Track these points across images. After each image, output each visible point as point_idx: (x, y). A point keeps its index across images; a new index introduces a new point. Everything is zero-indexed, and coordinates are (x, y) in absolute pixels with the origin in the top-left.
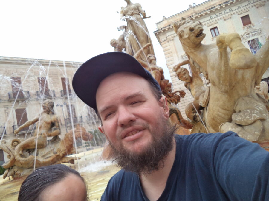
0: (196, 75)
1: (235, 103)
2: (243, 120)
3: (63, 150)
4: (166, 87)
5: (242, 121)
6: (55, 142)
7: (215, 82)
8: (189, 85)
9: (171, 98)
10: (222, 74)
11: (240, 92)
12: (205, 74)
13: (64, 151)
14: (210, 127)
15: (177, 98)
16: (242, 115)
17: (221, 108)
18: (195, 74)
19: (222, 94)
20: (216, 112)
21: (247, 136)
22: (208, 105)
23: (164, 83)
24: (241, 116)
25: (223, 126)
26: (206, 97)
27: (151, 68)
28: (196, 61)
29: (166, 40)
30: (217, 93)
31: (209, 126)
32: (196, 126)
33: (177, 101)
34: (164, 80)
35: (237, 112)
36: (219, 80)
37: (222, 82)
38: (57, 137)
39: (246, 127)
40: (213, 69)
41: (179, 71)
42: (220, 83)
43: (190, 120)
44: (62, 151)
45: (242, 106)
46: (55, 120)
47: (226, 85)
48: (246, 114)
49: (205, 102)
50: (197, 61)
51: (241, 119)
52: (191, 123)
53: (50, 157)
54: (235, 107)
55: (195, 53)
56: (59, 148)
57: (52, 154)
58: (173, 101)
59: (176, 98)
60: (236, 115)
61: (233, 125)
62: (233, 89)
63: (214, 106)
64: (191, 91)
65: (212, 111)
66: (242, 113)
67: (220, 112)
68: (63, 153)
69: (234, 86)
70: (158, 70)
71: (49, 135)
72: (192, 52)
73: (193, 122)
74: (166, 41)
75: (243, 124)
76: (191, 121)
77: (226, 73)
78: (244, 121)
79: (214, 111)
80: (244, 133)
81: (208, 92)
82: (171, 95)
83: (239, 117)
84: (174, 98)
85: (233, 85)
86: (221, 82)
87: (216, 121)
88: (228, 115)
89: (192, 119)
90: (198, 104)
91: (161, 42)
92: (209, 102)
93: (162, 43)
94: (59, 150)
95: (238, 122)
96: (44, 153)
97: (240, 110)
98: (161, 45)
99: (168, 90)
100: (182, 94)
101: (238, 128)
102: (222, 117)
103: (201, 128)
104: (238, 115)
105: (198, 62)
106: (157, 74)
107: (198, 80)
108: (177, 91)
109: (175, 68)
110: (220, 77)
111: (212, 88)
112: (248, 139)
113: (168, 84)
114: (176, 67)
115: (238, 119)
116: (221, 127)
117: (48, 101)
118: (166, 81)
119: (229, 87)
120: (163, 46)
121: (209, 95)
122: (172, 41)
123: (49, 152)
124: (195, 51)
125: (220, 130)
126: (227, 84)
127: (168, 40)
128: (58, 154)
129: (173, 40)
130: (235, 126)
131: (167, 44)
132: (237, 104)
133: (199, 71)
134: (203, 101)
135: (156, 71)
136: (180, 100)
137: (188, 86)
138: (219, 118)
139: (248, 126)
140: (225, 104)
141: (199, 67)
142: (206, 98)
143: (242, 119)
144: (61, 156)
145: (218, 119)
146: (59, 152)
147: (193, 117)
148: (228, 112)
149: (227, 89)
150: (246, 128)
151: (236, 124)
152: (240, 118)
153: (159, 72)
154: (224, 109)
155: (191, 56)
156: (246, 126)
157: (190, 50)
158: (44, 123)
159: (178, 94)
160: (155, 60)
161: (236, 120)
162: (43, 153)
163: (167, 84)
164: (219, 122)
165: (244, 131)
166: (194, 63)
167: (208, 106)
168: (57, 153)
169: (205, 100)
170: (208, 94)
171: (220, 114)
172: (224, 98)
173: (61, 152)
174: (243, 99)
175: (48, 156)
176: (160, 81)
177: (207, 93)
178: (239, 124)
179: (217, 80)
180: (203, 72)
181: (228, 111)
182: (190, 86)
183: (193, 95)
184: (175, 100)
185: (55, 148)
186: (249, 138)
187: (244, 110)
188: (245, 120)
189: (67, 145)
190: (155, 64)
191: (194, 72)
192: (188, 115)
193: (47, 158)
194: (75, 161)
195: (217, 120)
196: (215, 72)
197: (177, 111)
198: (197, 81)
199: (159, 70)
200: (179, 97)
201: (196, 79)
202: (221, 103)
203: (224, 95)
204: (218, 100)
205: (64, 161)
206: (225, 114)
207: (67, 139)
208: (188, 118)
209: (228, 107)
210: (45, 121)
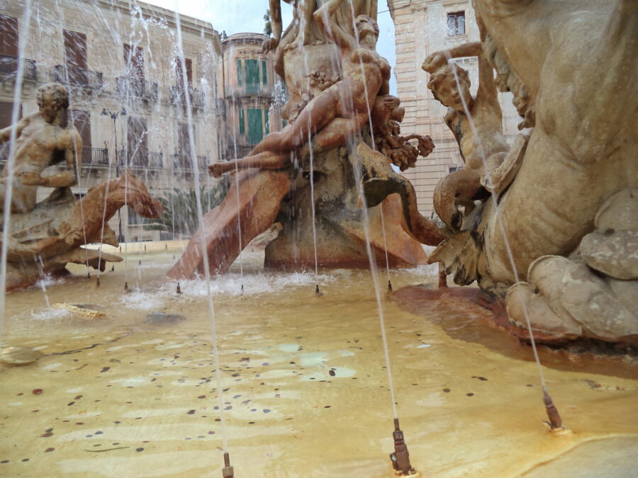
0: (488, 96)
1: (601, 201)
2: (618, 260)
3: (77, 230)
4: (387, 117)
5: (614, 262)
6: (57, 205)
7: (559, 122)
8: (460, 122)
9: (395, 151)
10: (600, 99)
11: (629, 172)
12: (521, 94)
13: (78, 233)
14: (496, 257)
15: (410, 154)
16: (617, 246)
17: (549, 208)
18: (485, 90)
19: (568, 165)
20: (529, 217)
21: (618, 313)
22: (509, 190)
23: (385, 105)
24: (612, 248)
25: (543, 263)
26: (507, 165)
27: (359, 54)
28: (503, 48)
29: (409, 5)
30: (550, 159)
31: (493, 253)
32: (451, 241)
33: (406, 162)
34: (387, 98)
35: (599, 231)
36: (580, 118)
37: (590, 126)
38: (67, 191)
39: (620, 283)
40: (566, 76)
41: (441, 71)
42: (577, 128)
43: (440, 220)
44: (74, 231)
45: (624, 215)
46: (67, 143)
47: (597, 139)
48: (629, 244)
49: (503, 178)
50: (506, 49)
51: (611, 257)
52: (440, 229)
53: (38, 240)
54: (598, 214)
55: (510, 20)
56: (67, 221)
57: (44, 235)
58: (396, 160)
59: (407, 152)
60: (595, 241)
61: (580, 268)
62: (611, 158)
63: (528, 197)
64: (462, 140)
65: (517, 210)
66: (618, 239)
67: (542, 220)
68: (74, 236)
69: (618, 149)
70: (377, 64)
71: (43, 181)
72: (499, 18)
73: (448, 230)
74: (406, 9)
75: (615, 273)
76: (441, 225)
77: (616, 96)
78: (620, 264)
79: (522, 212)
80: (608, 302)
81: (520, 149)
82: (395, 143)
83: (606, 248)
84: (401, 153)
85: (617, 144)
86: (586, 123)
87: (522, 244)
88: (564, 233)
89: (449, 220)
90: (478, 180)
91: (395, 7)
92: (516, 182)
93: (396, 12)
94: (66, 226)
95: (598, 265)
96: (23, 228)
97: (613, 227)
98: (393, 16)
99: (390, 127)
100: (424, 146)
101: (593, 282)
102: (546, 237)
103: (464, 252)
104: (601, 241)
105: (508, 53)
106: (371, 74)
107: (489, 112)
108: (413, 137)
109: (432, 59)
110: (586, 105)
111: (538, 140)
112: (619, 322)
113: (396, 110)
114: (436, 58)
115: (601, 255)
116: (536, 264)
117: (55, 86)
118: (391, 100)
119: (604, 146)
120: (396, 18)
121: (519, 161)
122: (422, 12)
123: (37, 227)
124: (512, 15)
125: (530, 273)
126: (604, 137)
127: (412, 7)
128: (61, 237)
129: (425, 9)
130: (583, 273)
131: (409, 17)
132: (607, 209)
133: (502, 82)
134: (495, 174)
135: (371, 65)
136: (415, 160)
137: (456, 122)
138: (533, 235)
139: (625, 283)
140: (568, 197)
141: (506, 71)
142: (509, 169)
143: (616, 257)
144: (68, 244)
145: (530, 240)
146: (63, 231)
147: (453, 215)
148: (567, 224)
149: (595, 152)
150: (619, 286)
151: (587, 266)
152: (609, 254)
153: (378, 70)
154: (558, 214)
155: (493, 30)
156: (618, 280)
157: (497, 8)
158: (35, 145)
159: (414, 143)
160: (377, 35)
161: (593, 255)
162: (21, 226)
163: (392, 109)
164: (530, 248)
165: (610, 296)
166: (493, 56)
167: (507, 194)
168: (57, 234)
169: (504, 175)
170: (516, 157)
171: (542, 225)
172: (573, 178)
173: (72, 233)
174: (632, 196)
175: (32, 237)
176: (376, 99)
177: (515, 153)
178: (600, 269)
179: (571, 114)
180: (516, 87)
181: (569, 220)
182: (462, 124)
183: (463, 152)
184: (403, 158)
185: (57, 219)
186: (622, 320)
187: (625, 231)
188: (623, 262)
189: (90, 218)
190: (372, 47)
191: (486, 86)
192: (440, 208)
193: (29, 242)
194: (108, 266)
195: (526, 240)
196: (570, 89)
197: (408, 188)
198: (486, 114)
199: (379, 66)
200: (416, 154)
201: (485, 108)
202: (556, 192)
203: (574, 169)
204: (548, 181)
205: (75, 257)
206: (556, 229)
207: (93, 202)
208: (435, 215)
209: (573, 209)
210: (36, 141)
